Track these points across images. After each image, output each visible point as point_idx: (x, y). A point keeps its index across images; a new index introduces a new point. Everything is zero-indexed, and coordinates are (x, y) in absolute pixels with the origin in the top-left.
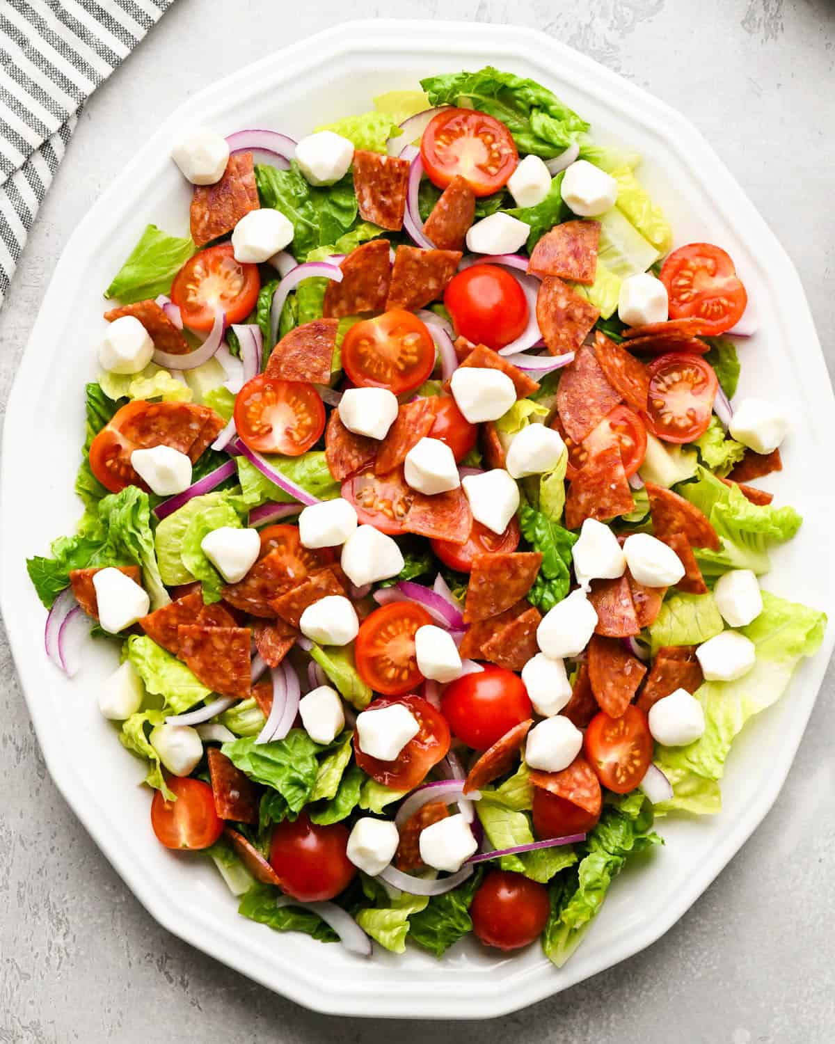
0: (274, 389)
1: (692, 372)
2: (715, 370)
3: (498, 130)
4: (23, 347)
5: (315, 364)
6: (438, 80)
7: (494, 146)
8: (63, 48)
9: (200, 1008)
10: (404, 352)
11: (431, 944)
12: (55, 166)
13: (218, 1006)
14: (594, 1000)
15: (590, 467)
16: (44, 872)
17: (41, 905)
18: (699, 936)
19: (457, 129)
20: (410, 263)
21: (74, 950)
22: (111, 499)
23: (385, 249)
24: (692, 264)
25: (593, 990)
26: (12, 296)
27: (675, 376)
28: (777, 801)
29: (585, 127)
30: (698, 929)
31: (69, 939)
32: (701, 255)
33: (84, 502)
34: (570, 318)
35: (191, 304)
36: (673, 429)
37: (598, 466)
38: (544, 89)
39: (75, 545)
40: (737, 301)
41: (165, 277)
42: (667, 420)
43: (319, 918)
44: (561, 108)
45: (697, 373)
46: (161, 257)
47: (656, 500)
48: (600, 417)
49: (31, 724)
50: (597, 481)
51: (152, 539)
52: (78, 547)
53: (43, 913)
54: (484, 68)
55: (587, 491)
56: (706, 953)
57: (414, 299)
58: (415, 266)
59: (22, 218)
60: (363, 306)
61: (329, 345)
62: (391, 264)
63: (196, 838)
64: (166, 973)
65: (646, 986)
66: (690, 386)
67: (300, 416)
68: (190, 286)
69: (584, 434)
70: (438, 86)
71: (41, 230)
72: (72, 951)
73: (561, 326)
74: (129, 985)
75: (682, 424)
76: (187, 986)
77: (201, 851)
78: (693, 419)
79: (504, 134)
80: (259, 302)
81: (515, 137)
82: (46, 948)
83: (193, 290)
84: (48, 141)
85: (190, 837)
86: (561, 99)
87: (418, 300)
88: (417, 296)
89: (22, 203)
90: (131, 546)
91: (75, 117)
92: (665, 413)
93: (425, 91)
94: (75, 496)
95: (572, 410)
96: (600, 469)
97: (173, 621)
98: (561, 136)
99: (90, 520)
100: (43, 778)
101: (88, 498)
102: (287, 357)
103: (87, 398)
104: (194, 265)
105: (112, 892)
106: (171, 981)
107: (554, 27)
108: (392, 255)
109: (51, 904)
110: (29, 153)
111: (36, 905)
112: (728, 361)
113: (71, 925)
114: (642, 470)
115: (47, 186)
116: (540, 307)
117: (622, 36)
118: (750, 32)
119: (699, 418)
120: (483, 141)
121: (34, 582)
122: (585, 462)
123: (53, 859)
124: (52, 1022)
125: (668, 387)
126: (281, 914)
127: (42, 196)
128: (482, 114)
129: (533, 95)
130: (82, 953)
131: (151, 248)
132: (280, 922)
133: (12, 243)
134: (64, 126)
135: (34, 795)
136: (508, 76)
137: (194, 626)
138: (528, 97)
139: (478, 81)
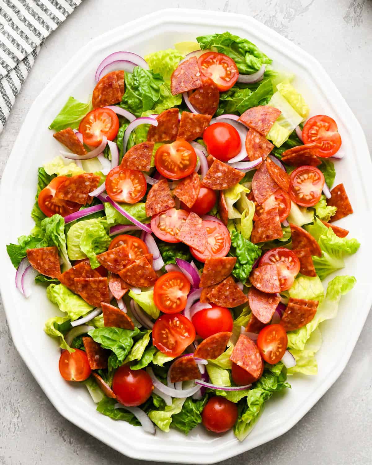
0: (124, 173)
1: (313, 175)
2: (324, 175)
3: (230, 62)
4: (11, 150)
5: (143, 162)
6: (205, 38)
7: (228, 69)
8: (35, 15)
9: (77, 454)
10: (183, 160)
11: (183, 428)
12: (29, 69)
13: (86, 453)
14: (256, 459)
15: (264, 216)
16: (9, 388)
17: (8, 404)
18: (306, 432)
19: (211, 61)
20: (188, 119)
21: (21, 424)
22: (47, 220)
23: (177, 112)
24: (318, 124)
25: (257, 454)
26: (7, 127)
27: (306, 176)
28: (344, 372)
29: (270, 62)
30: (305, 429)
31: (20, 420)
32: (323, 120)
33: (35, 220)
34: (260, 147)
35: (88, 134)
36: (303, 200)
37: (268, 216)
38: (252, 44)
39: (29, 239)
40: (337, 143)
41: (77, 121)
42: (301, 196)
43: (133, 414)
44: (260, 53)
45: (315, 176)
46: (76, 112)
47: (295, 232)
48: (271, 194)
49: (7, 321)
50: (268, 222)
51: (65, 239)
52: (31, 241)
53: (8, 407)
54: (226, 32)
55: (262, 227)
56: (309, 440)
57: (189, 136)
58: (190, 121)
59: (13, 91)
60: (166, 138)
61: (150, 154)
62: (179, 120)
63: (79, 376)
64: (63, 437)
65: (281, 454)
66: (312, 181)
67: (135, 186)
68: (88, 126)
69: (263, 200)
70: (204, 40)
71: (22, 98)
72: (20, 425)
73: (256, 151)
74: (46, 442)
75: (308, 198)
76: (72, 444)
77: (80, 382)
78: (313, 196)
79: (233, 64)
80: (118, 134)
81: (238, 65)
82: (9, 423)
83: (89, 128)
84: (26, 57)
85: (76, 375)
86: (259, 48)
87: (191, 137)
88: (191, 135)
89: (14, 84)
90: (55, 241)
91: (40, 47)
92: (300, 193)
93: (198, 42)
94: (31, 218)
95: (259, 190)
96: (268, 218)
97: (72, 276)
98: (259, 65)
99: (38, 229)
100: (11, 346)
101: (37, 219)
102: (131, 159)
103: (38, 174)
104: (90, 116)
105: (40, 399)
106: (65, 441)
107: (258, 16)
108: (180, 116)
109: (12, 404)
110: (18, 62)
111: (5, 403)
112: (331, 171)
113: (20, 413)
114: (289, 218)
115: (25, 77)
116: (247, 141)
117: (289, 21)
118: (347, 22)
119: (315, 196)
120: (223, 66)
121: (10, 256)
122: (262, 213)
123: (14, 383)
124: (10, 457)
125: (302, 181)
126: (116, 412)
127: (23, 82)
128: (223, 54)
129: (247, 46)
130: (25, 426)
131: (71, 108)
132: (115, 415)
133: (8, 102)
134: (34, 50)
135: (7, 353)
136: (235, 37)
137: (82, 279)
138: (244, 47)
139: (222, 39)
